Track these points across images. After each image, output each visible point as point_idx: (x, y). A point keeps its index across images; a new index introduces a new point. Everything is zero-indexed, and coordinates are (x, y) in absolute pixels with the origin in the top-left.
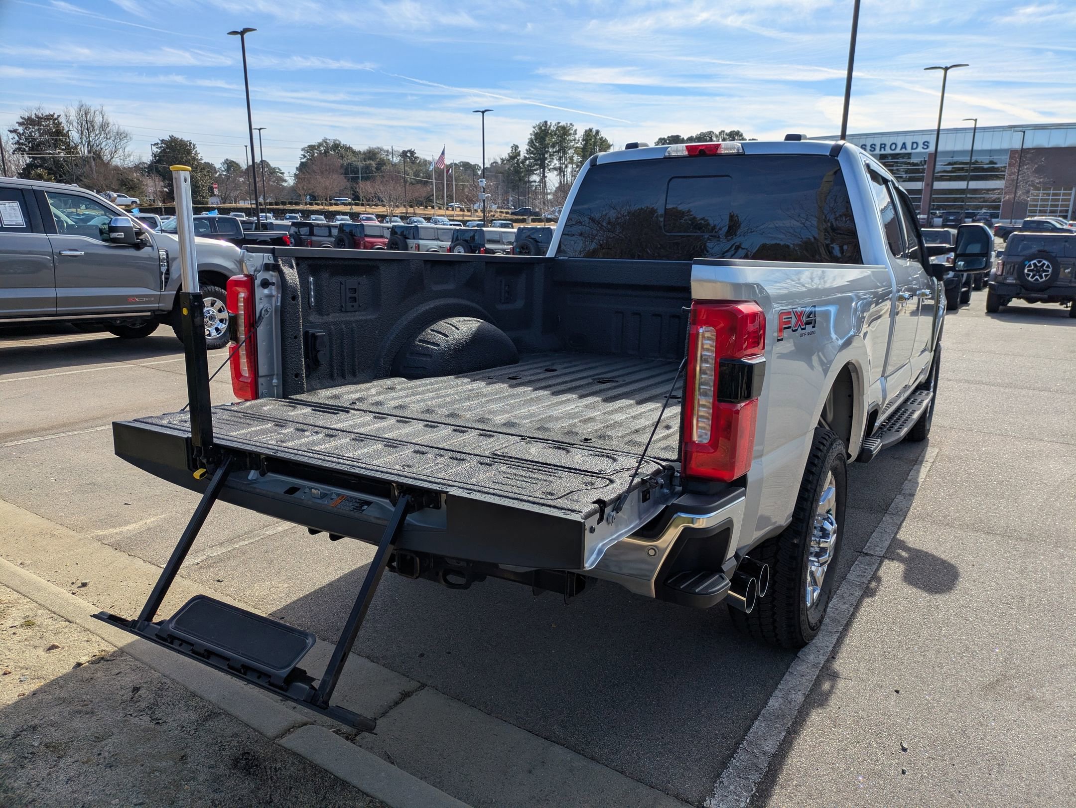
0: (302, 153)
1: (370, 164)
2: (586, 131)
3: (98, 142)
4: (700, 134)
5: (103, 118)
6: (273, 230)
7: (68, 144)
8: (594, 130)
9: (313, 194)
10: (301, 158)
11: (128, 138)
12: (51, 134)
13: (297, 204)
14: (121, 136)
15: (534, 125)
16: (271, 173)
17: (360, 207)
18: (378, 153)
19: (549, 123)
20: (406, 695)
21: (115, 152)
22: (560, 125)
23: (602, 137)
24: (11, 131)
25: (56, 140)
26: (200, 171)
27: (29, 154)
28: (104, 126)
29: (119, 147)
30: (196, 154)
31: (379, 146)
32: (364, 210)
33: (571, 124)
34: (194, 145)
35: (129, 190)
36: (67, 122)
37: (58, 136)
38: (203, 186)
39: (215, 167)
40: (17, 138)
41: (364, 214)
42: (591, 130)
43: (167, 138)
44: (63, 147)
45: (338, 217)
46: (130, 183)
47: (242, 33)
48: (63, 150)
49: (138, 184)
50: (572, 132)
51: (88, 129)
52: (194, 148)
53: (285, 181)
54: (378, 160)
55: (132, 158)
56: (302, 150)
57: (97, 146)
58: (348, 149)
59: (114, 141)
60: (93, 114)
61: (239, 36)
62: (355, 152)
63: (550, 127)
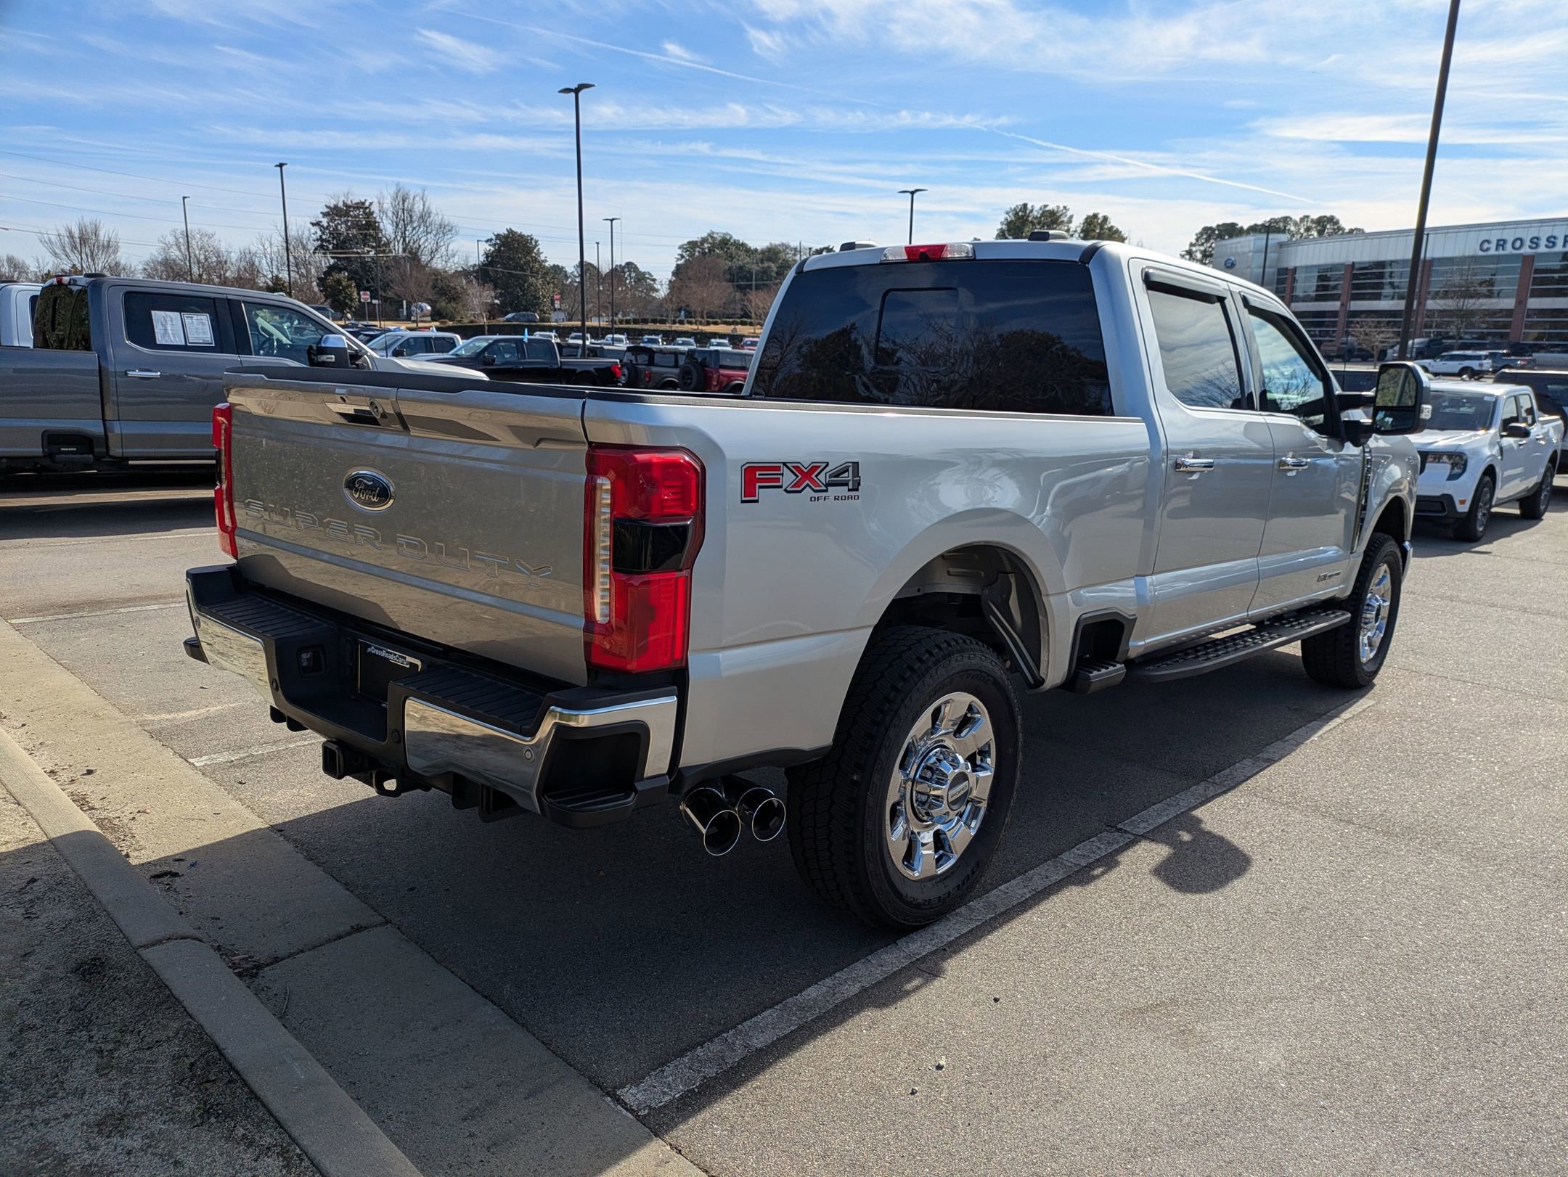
0: (680, 252)
1: (769, 267)
2: (1088, 218)
3: (415, 238)
4: (1270, 221)
5: (424, 205)
6: (604, 357)
7: (377, 240)
8: (1100, 216)
9: (688, 309)
10: (678, 259)
11: (453, 232)
12: (360, 228)
13: (663, 322)
14: (445, 229)
15: (1008, 209)
16: (639, 280)
17: (748, 327)
18: (780, 252)
19: (1029, 207)
20: (358, 929)
21: (436, 250)
22: (1048, 209)
23: (1112, 227)
24: (313, 224)
25: (365, 235)
26: (542, 277)
27: (333, 253)
28: (424, 217)
29: (442, 244)
30: (539, 253)
31: (784, 242)
32: (753, 331)
33: (1065, 207)
34: (536, 242)
35: (450, 301)
36: (380, 211)
37: (368, 230)
38: (544, 297)
39: (566, 272)
40: (319, 233)
41: (749, 337)
42: (1095, 216)
43: (503, 231)
44: (374, 244)
45: (713, 340)
46: (452, 291)
47: (577, 91)
48: (373, 247)
49: (462, 293)
50: (1066, 219)
51: (404, 220)
52: (536, 246)
53: (657, 291)
54: (780, 261)
55: (456, 259)
56: (680, 248)
57: (414, 243)
58: (742, 246)
59: (435, 236)
60: (411, 201)
61: (573, 95)
62: (750, 249)
63: (1032, 211)
